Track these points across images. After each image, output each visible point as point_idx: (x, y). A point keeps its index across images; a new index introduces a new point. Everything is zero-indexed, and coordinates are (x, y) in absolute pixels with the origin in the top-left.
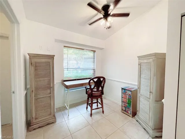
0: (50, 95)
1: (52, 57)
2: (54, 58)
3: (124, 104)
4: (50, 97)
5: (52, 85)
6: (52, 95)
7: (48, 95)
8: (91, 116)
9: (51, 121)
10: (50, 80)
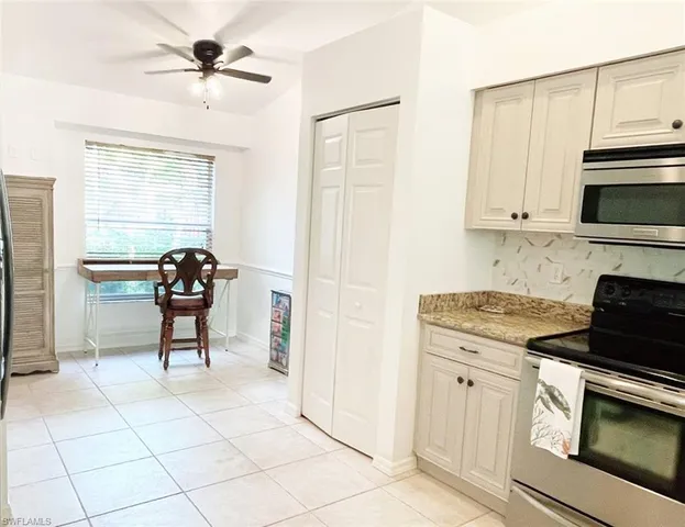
0: (42, 292)
1: (47, 184)
2: (54, 186)
3: (276, 341)
4: (42, 297)
5: (46, 265)
6: (47, 295)
7: (34, 292)
8: (166, 368)
9: (45, 364)
10: (41, 250)
